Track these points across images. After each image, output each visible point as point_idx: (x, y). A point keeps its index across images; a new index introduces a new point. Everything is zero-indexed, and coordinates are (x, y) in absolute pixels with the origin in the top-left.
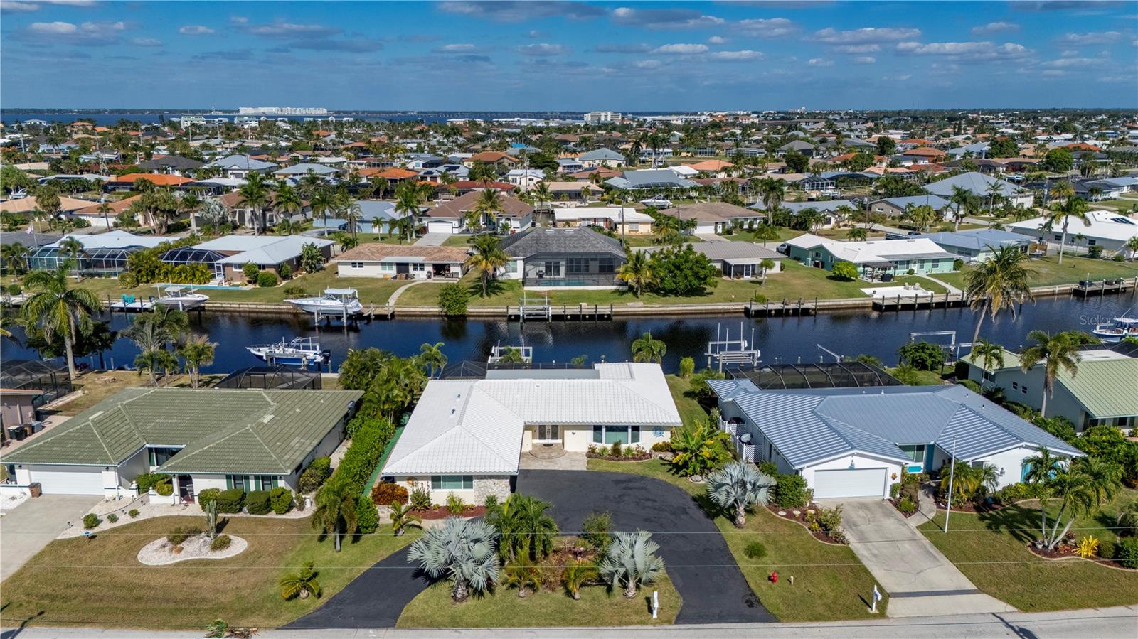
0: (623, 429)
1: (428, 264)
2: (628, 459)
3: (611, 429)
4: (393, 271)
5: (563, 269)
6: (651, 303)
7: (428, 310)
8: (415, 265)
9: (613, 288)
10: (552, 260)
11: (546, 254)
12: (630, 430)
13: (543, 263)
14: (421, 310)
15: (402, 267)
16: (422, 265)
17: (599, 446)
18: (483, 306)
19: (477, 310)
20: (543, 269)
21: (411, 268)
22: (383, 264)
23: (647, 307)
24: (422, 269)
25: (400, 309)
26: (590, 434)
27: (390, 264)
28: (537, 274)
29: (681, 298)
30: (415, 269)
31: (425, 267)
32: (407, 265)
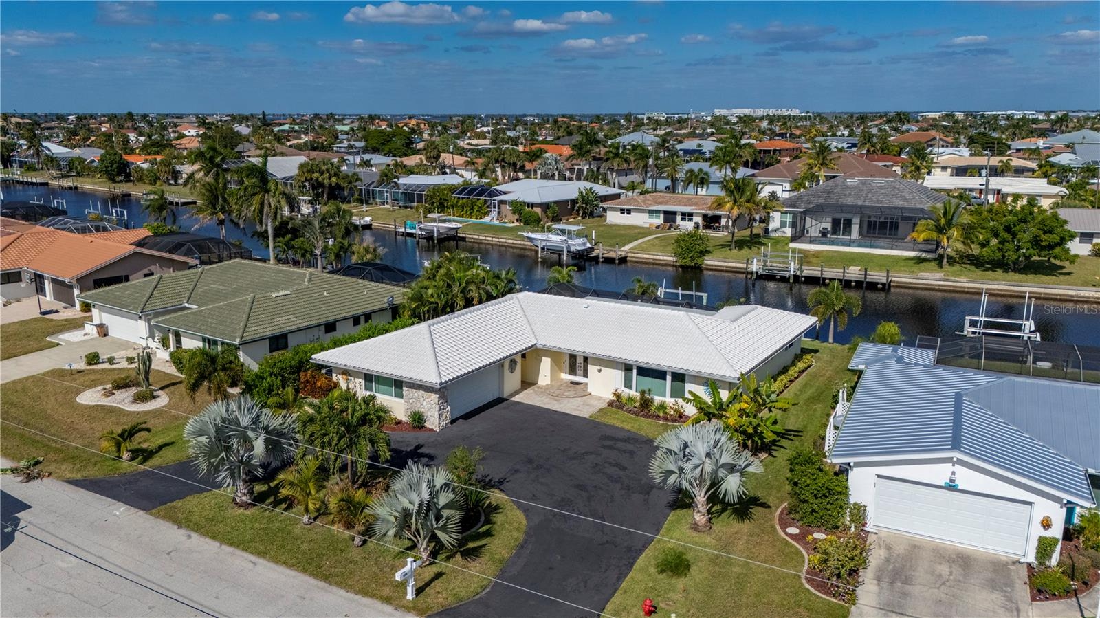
0: (660, 374)
1: (698, 214)
2: (658, 417)
3: (644, 371)
4: (660, 220)
5: (855, 228)
6: (957, 276)
7: (661, 258)
8: (683, 214)
9: (912, 254)
10: (843, 216)
11: (836, 206)
12: (669, 378)
13: (830, 220)
14: (655, 257)
15: (670, 216)
16: (691, 215)
17: (626, 392)
18: (725, 259)
19: (716, 263)
20: (829, 226)
21: (679, 218)
22: (651, 212)
23: (948, 280)
24: (691, 220)
25: (633, 255)
26: (619, 375)
27: (658, 212)
28: (820, 232)
29: (1011, 275)
30: (683, 219)
31: (694, 218)
32: (675, 213)
